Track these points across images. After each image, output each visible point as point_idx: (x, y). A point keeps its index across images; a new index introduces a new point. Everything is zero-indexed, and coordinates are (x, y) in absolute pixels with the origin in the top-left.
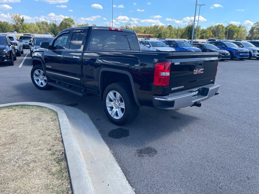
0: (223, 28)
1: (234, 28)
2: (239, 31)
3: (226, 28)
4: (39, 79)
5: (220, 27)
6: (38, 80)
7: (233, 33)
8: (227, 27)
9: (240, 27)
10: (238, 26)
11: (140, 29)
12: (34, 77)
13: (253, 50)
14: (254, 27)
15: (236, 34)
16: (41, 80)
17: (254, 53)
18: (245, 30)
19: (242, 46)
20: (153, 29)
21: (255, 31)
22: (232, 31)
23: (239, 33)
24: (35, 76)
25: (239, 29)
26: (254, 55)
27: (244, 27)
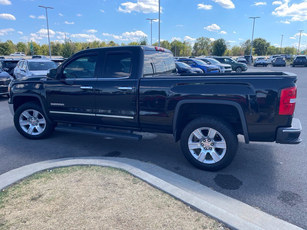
0: (168, 44)
1: (179, 44)
2: (184, 48)
3: (171, 45)
4: (30, 125)
5: (165, 43)
6: (27, 127)
7: (179, 50)
8: (172, 43)
9: (184, 43)
10: (183, 42)
11: (77, 45)
12: (20, 121)
13: (221, 67)
14: (198, 43)
15: (182, 51)
16: (34, 125)
17: (222, 70)
18: (190, 46)
19: (209, 63)
20: (93, 46)
21: (198, 47)
22: (177, 47)
23: (184, 50)
24: (22, 120)
25: (183, 45)
26: (222, 71)
27: (188, 44)
